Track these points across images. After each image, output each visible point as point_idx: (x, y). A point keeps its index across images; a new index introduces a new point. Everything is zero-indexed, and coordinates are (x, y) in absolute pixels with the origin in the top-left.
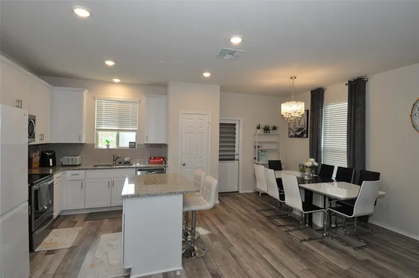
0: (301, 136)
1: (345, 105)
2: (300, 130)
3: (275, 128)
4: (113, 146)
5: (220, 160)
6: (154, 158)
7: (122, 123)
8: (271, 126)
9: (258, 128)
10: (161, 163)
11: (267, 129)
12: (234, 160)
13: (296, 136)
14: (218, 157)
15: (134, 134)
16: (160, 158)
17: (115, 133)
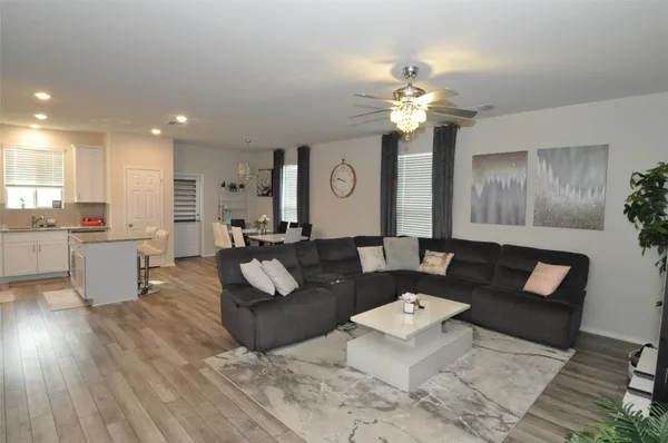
0: (267, 195)
1: (295, 167)
2: (267, 188)
3: (242, 186)
4: (30, 205)
5: (176, 221)
6: (89, 220)
7: (42, 174)
8: (238, 183)
9: (223, 185)
10: (99, 224)
11: (233, 187)
12: (194, 221)
13: (263, 195)
14: (173, 219)
15: (59, 190)
16: (96, 220)
17: (33, 189)
